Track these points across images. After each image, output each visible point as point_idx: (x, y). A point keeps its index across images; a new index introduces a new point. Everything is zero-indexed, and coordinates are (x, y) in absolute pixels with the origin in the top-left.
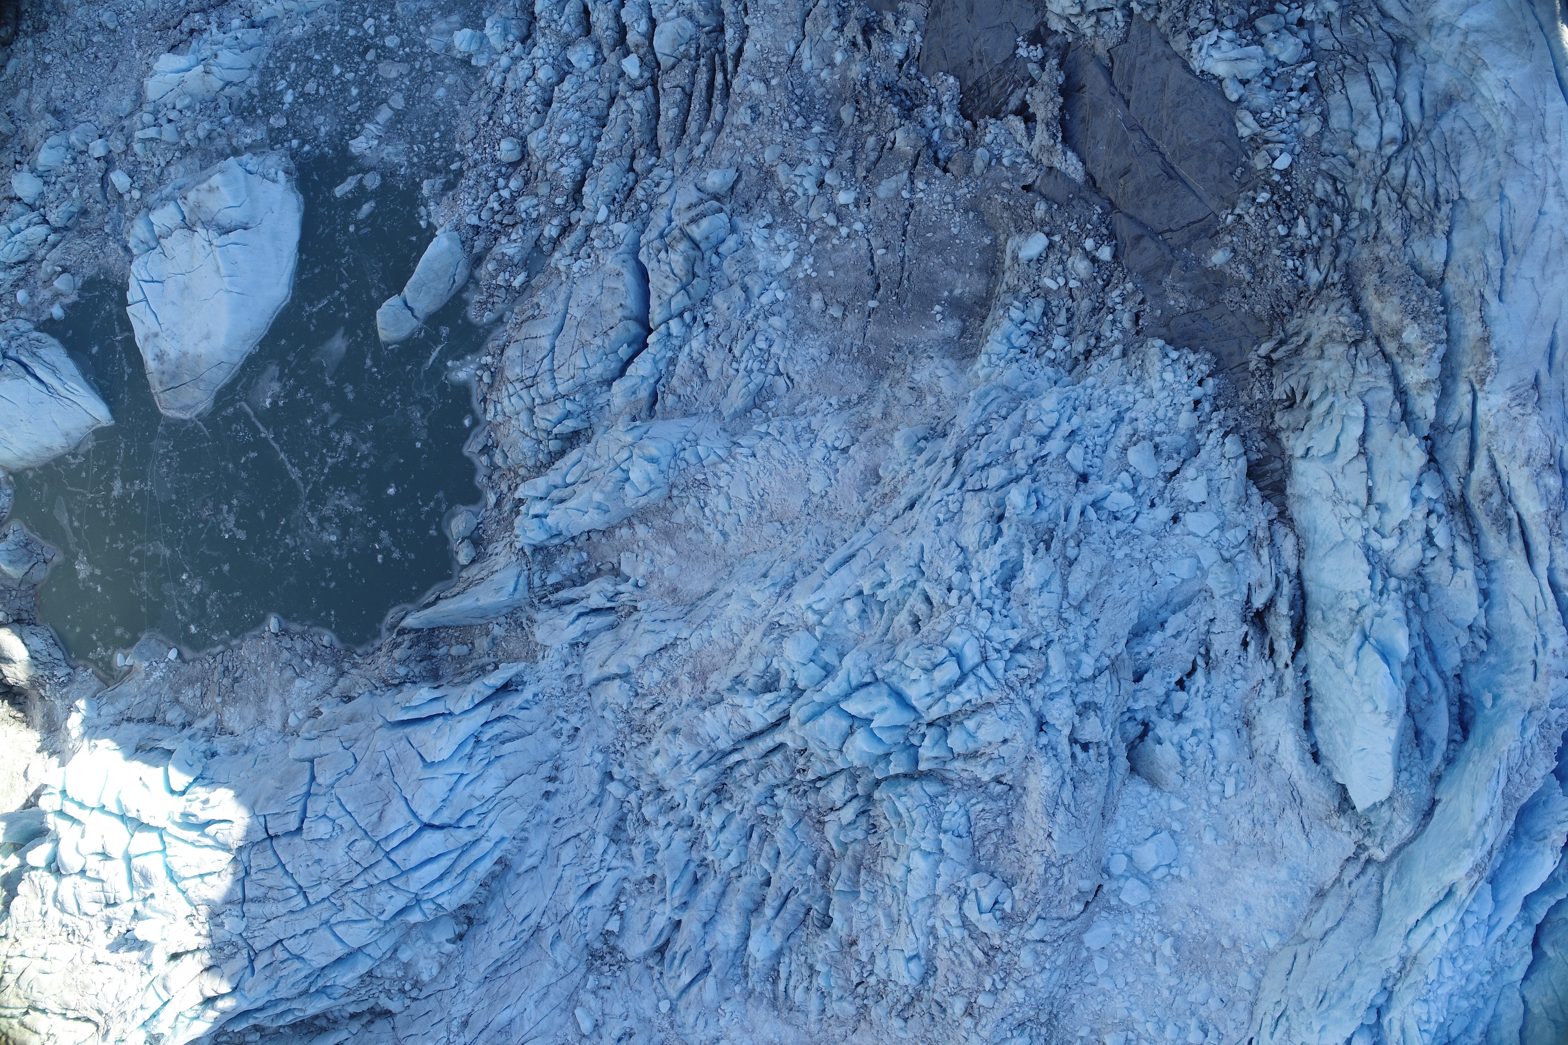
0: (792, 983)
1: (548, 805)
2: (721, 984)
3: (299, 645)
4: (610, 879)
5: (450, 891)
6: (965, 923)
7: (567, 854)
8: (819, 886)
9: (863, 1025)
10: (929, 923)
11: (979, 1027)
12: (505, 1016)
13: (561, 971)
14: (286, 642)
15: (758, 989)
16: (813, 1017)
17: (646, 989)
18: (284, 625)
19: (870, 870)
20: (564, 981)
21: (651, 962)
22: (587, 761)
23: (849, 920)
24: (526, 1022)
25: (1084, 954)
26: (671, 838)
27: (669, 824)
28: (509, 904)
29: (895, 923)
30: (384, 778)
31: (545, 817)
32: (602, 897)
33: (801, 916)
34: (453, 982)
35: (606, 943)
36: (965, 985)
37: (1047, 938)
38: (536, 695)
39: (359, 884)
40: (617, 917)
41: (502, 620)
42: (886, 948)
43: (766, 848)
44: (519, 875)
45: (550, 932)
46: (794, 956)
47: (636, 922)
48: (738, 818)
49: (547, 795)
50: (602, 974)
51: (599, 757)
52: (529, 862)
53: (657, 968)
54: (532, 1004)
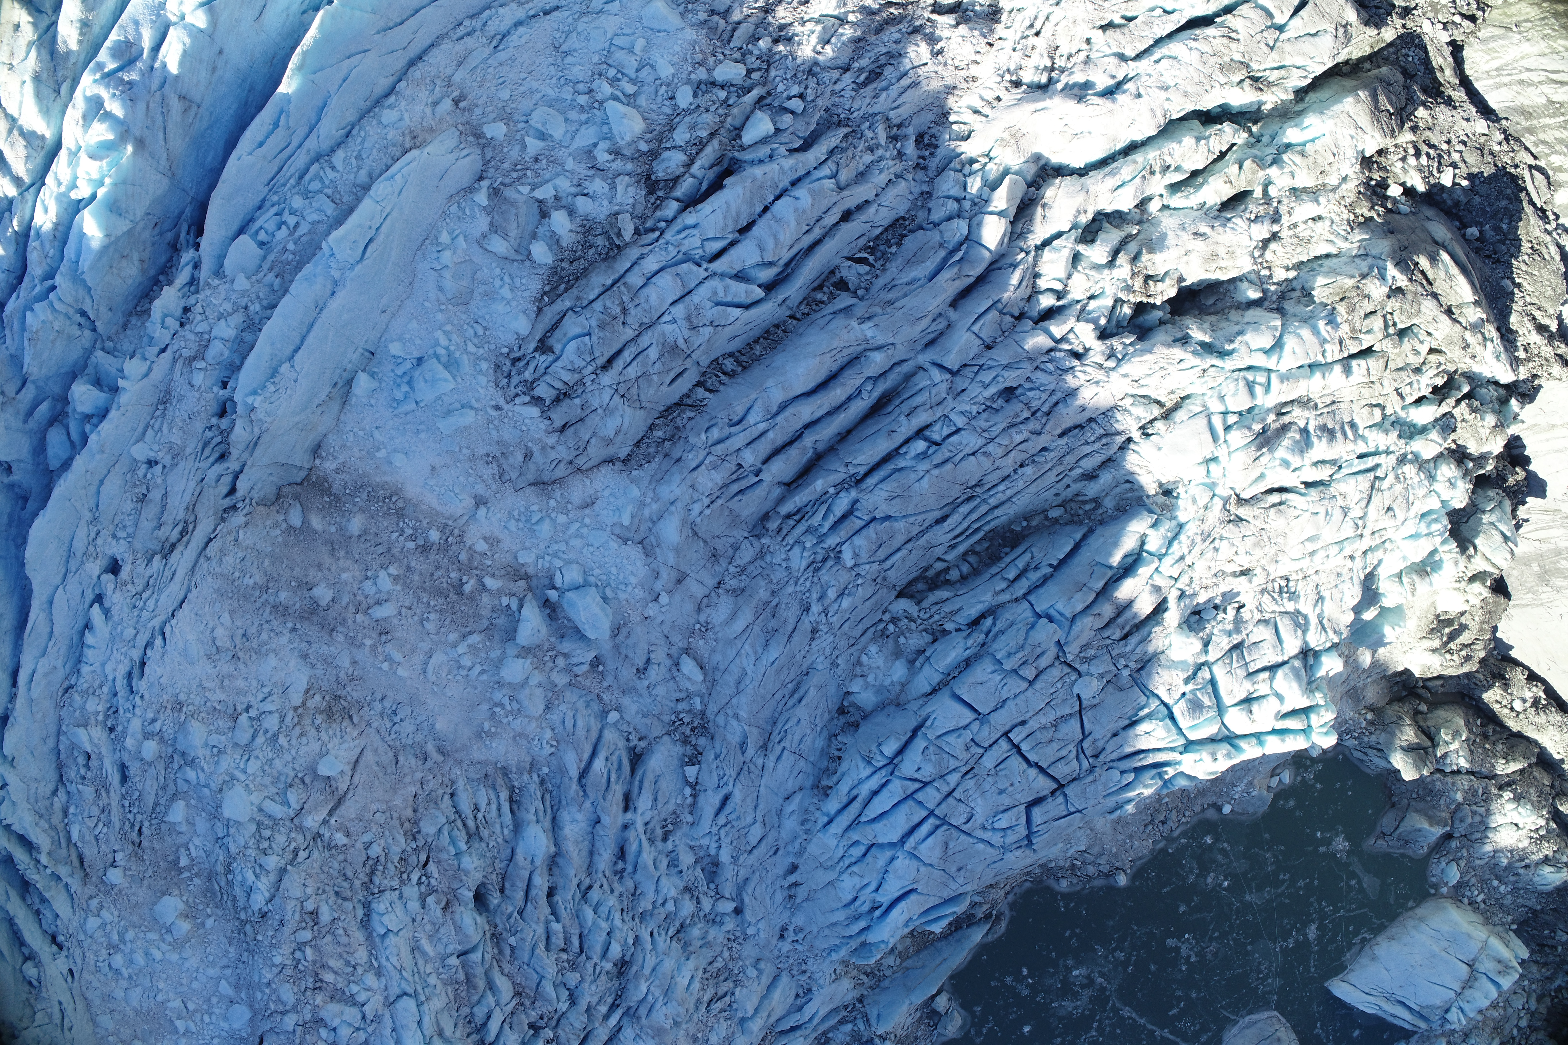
0: (494, 807)
1: (791, 859)
2: (562, 770)
3: (1091, 870)
4: (706, 824)
5: (860, 782)
6: (352, 1001)
7: (756, 832)
8: (500, 927)
9: (409, 813)
10: (383, 980)
11: (298, 909)
12: (774, 652)
13: (729, 712)
14: (1105, 869)
15: (526, 777)
16: (461, 783)
17: (640, 722)
18: (1111, 880)
19: (457, 982)
20: (724, 702)
21: (643, 744)
22: (761, 925)
23: (458, 929)
24: (750, 652)
25: (243, 995)
26: (657, 891)
27: (664, 904)
28: (802, 763)
29: (415, 948)
30: (954, 869)
31: (790, 848)
32: (710, 801)
33: (507, 885)
34: (839, 661)
35: (695, 747)
36: (329, 938)
37: (279, 1018)
38: (829, 954)
39: (953, 779)
40: (692, 780)
41: (888, 973)
42: (414, 920)
43: (561, 944)
44: (801, 789)
45: (751, 751)
46: (500, 840)
47: (668, 785)
48: (596, 959)
49: (794, 868)
50: (689, 711)
51: (750, 931)
52: (793, 805)
53: (634, 741)
54: (749, 673)
